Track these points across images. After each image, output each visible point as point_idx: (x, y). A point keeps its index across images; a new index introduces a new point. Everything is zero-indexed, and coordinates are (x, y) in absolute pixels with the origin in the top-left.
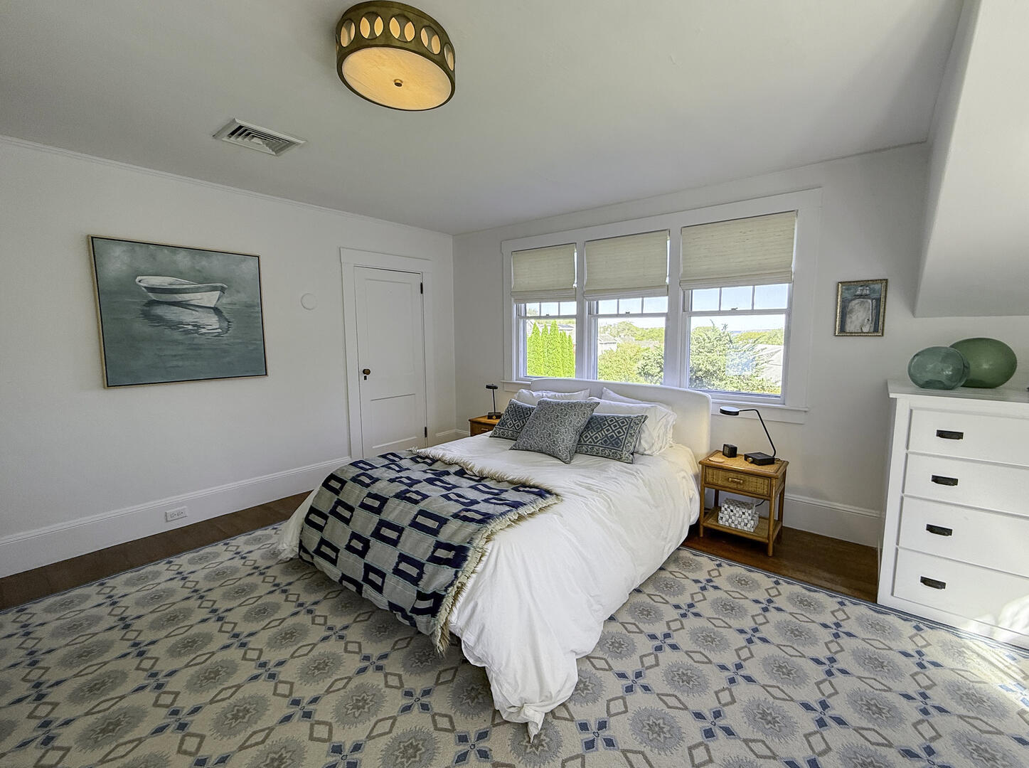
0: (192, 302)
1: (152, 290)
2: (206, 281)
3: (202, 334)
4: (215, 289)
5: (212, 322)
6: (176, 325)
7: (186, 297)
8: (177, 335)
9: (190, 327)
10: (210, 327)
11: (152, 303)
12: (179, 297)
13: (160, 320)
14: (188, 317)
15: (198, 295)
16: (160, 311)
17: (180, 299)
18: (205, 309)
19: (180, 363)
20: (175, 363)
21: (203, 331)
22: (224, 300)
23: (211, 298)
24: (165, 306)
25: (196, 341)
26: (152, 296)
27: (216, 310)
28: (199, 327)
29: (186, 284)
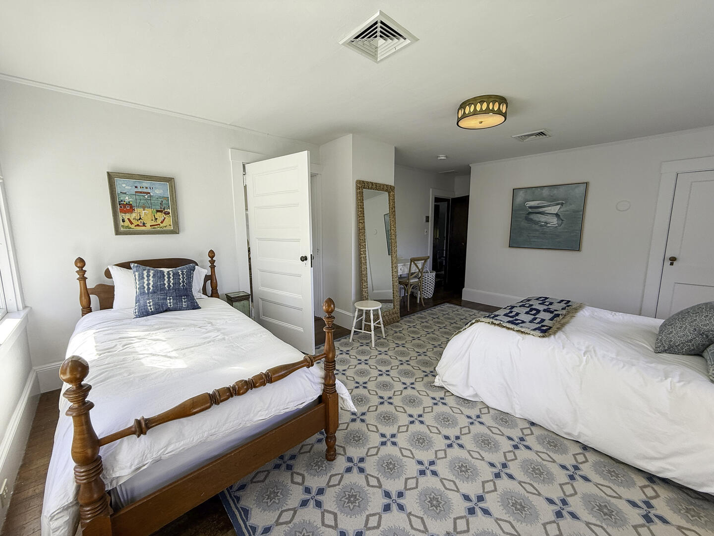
0: (546, 212)
1: (530, 207)
2: (554, 201)
3: (549, 227)
4: (558, 204)
5: (554, 221)
6: (537, 223)
7: (543, 209)
8: (537, 227)
9: (543, 224)
10: (552, 224)
11: (530, 213)
12: (541, 210)
13: (531, 220)
14: (543, 219)
15: (550, 208)
16: (533, 217)
17: (541, 211)
18: (551, 215)
19: (536, 240)
20: (534, 240)
21: (549, 225)
22: (562, 210)
23: (555, 209)
24: (534, 214)
25: (545, 230)
26: (530, 210)
27: (557, 215)
28: (547, 223)
29: (545, 203)
